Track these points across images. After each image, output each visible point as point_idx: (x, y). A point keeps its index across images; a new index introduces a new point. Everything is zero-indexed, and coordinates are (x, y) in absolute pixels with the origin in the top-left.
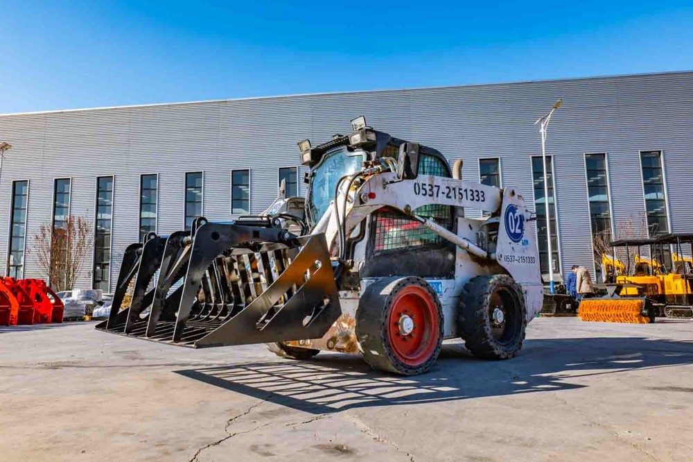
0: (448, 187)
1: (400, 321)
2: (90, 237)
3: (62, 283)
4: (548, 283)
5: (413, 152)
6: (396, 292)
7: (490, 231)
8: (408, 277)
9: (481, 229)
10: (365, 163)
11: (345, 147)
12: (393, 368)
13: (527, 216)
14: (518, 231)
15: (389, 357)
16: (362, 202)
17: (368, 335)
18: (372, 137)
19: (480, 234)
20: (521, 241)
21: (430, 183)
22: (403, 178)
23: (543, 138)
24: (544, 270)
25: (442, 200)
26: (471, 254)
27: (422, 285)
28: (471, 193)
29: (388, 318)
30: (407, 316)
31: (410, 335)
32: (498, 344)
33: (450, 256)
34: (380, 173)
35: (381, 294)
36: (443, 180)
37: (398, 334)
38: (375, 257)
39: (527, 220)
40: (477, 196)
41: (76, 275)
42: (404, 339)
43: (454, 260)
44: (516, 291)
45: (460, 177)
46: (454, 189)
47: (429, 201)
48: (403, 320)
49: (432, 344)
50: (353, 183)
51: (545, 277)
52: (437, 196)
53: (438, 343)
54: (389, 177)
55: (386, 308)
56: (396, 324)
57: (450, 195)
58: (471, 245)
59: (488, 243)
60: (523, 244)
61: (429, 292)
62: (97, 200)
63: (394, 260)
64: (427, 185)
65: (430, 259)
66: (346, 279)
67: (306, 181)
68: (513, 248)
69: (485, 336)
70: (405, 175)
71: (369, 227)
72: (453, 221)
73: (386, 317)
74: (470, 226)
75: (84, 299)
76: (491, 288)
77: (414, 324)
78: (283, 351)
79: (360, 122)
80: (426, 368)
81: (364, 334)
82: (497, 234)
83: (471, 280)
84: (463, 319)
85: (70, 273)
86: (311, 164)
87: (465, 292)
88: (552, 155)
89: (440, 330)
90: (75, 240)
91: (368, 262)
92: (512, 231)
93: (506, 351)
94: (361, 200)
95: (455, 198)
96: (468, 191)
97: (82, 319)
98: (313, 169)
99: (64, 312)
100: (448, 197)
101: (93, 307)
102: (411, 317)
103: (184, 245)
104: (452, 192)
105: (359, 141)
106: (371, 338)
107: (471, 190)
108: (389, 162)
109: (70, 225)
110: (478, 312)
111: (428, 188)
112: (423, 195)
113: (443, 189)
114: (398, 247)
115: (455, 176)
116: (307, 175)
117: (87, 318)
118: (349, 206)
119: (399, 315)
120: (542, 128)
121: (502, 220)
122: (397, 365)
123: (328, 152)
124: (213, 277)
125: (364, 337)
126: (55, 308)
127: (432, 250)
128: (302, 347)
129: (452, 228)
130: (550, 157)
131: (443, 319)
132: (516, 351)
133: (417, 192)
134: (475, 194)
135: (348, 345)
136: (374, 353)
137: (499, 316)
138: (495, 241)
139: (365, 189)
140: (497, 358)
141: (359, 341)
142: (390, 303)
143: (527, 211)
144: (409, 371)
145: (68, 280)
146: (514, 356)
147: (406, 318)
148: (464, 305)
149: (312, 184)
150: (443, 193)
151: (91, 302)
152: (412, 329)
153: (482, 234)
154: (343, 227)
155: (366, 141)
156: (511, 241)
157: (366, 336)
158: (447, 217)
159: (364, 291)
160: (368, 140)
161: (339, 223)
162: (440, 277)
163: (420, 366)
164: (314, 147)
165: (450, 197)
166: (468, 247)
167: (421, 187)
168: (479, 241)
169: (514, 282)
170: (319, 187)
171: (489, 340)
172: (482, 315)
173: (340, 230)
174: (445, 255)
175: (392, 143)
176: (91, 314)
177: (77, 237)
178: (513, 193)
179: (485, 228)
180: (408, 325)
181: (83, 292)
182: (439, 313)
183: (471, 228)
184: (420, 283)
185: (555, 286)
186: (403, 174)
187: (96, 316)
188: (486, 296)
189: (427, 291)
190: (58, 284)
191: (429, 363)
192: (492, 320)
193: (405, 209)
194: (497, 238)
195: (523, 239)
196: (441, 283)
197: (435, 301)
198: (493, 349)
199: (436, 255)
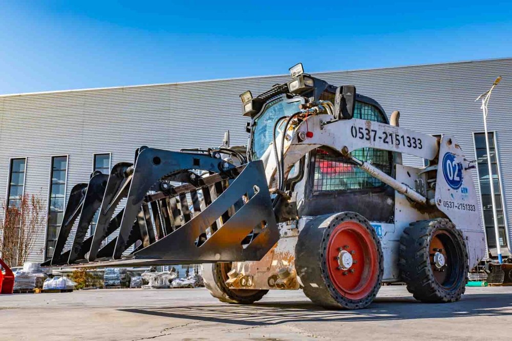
0: (384, 133)
1: (339, 256)
2: (44, 214)
3: (14, 260)
4: (496, 258)
5: (349, 94)
6: (334, 225)
7: (428, 179)
8: (346, 212)
9: (420, 176)
10: (303, 105)
11: (284, 95)
12: (333, 300)
13: (465, 165)
14: (457, 179)
15: (328, 289)
16: (300, 140)
17: (307, 267)
18: (310, 83)
19: (418, 181)
20: (460, 189)
21: (367, 127)
22: (340, 118)
23: (484, 114)
24: (492, 245)
25: (379, 145)
26: (410, 199)
27: (360, 221)
28: (408, 139)
29: (327, 249)
30: (345, 251)
31: (349, 270)
32: (439, 286)
33: (389, 201)
34: (317, 114)
35: (319, 227)
36: (379, 126)
37: (337, 269)
38: (313, 196)
39: (466, 169)
40: (415, 143)
41: (28, 251)
42: (343, 274)
43: (394, 205)
44: (457, 236)
45: (397, 124)
46: (391, 135)
47: (366, 144)
48: (342, 255)
49: (372, 279)
50: (291, 122)
51: (493, 252)
52: (374, 140)
53: (378, 280)
54: (326, 118)
55: (324, 240)
56: (335, 259)
57: (387, 140)
58: (409, 190)
59: (427, 191)
60: (462, 192)
61: (368, 228)
62: (51, 181)
63: (333, 200)
64: (364, 129)
65: (369, 202)
66: (284, 209)
67: (248, 130)
68: (452, 195)
69: (427, 277)
70: (341, 115)
71: (307, 167)
72: (391, 168)
73: (325, 249)
74: (408, 173)
75: (35, 272)
76: (431, 230)
77: (353, 259)
78: (225, 294)
79: (298, 69)
80: (366, 303)
81: (304, 267)
82: (435, 181)
83: (411, 225)
84: (404, 261)
85: (22, 250)
86: (252, 114)
87: (405, 235)
88: (494, 131)
89: (380, 267)
90: (29, 216)
91: (307, 201)
92: (451, 178)
93: (449, 295)
94: (298, 138)
95: (392, 143)
96: (405, 137)
97: (32, 292)
98: (254, 119)
99: (15, 284)
100: (385, 142)
101: (44, 279)
102: (350, 253)
103: (127, 175)
104: (389, 137)
105: (297, 87)
106: (310, 271)
107: (408, 137)
108: (325, 105)
109: (24, 203)
110: (418, 253)
111: (365, 132)
112: (360, 138)
113: (379, 134)
114: (337, 188)
115: (392, 122)
116: (248, 124)
117: (37, 290)
118: (287, 144)
119: (338, 250)
120: (483, 105)
121: (440, 167)
122: (337, 298)
123: (268, 102)
124: (157, 220)
125: (303, 270)
126: (6, 279)
127: (371, 194)
128: (244, 288)
129: (391, 172)
130: (492, 133)
131: (382, 256)
132: (458, 295)
133: (354, 135)
134: (412, 141)
135: (288, 281)
136: (314, 285)
137: (441, 260)
138: (434, 189)
139: (303, 128)
140: (439, 300)
141: (298, 275)
142: (328, 235)
143: (465, 160)
144: (348, 304)
145: (21, 256)
146: (457, 300)
147: (344, 253)
148: (404, 248)
149: (253, 133)
150: (380, 138)
151: (42, 275)
152: (351, 264)
153: (420, 181)
154: (281, 164)
155: (304, 87)
156: (449, 188)
157: (306, 269)
158: (385, 164)
159: (304, 226)
160: (305, 85)
161: (278, 160)
162: (380, 220)
163: (360, 301)
164: (255, 97)
165: (387, 142)
166: (406, 192)
167: (358, 132)
168: (418, 188)
169: (454, 226)
170: (260, 134)
171: (430, 282)
172: (422, 256)
173: (279, 167)
174: (384, 200)
175: (329, 89)
176: (42, 287)
177: (31, 214)
178: (450, 142)
179: (424, 176)
180: (347, 260)
181: (34, 265)
182: (378, 250)
183: (410, 176)
184: (358, 219)
185: (503, 260)
186: (340, 114)
187: (46, 289)
188: (426, 237)
189: (366, 228)
190: (10, 261)
191: (370, 298)
192: (433, 264)
193: (342, 150)
194: (435, 184)
195: (462, 186)
196: (380, 226)
197: (374, 238)
198: (435, 291)
199: (375, 198)
